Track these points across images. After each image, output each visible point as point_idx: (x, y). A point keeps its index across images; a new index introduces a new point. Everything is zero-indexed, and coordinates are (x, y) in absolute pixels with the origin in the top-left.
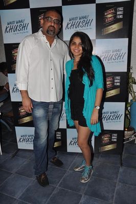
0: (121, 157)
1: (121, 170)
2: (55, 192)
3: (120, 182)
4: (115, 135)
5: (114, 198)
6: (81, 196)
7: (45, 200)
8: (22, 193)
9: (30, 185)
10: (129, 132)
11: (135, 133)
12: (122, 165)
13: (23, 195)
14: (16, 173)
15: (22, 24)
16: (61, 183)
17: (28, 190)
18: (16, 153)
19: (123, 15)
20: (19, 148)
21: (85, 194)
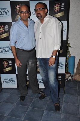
0: (64, 89)
1: (65, 96)
2: (28, 110)
3: (64, 102)
4: (60, 76)
5: (62, 110)
6: (44, 111)
7: (23, 115)
8: (9, 113)
9: (13, 107)
10: (68, 75)
11: (71, 75)
12: (65, 93)
13: (9, 114)
14: (3, 102)
15: (5, 11)
16: (31, 105)
17: (12, 111)
18: (1, 90)
19: (64, 8)
20: (3, 87)
21: (46, 110)
